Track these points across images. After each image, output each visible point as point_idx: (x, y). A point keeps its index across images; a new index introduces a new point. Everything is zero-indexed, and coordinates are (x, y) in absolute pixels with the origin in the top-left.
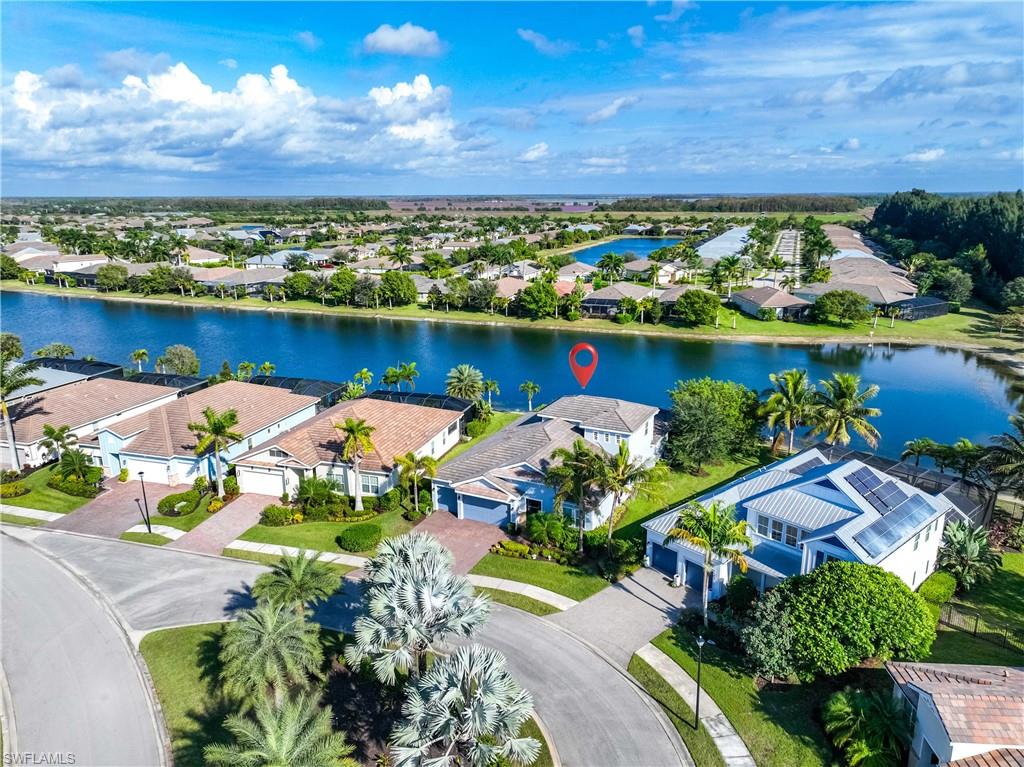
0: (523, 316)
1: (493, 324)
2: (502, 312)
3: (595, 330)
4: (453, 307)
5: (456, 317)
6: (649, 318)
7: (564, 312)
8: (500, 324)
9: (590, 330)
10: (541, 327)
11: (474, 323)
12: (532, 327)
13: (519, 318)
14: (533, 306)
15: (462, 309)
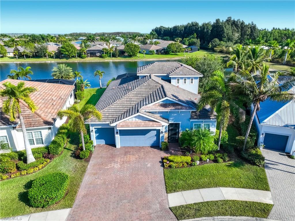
0: (62, 58)
1: (49, 62)
2: (52, 57)
3: (94, 61)
4: (28, 57)
5: (31, 60)
6: (114, 56)
7: (80, 56)
8: (52, 62)
9: (93, 61)
10: (72, 62)
11: (40, 62)
12: (67, 62)
13: (60, 59)
14: (67, 53)
15: (32, 57)
